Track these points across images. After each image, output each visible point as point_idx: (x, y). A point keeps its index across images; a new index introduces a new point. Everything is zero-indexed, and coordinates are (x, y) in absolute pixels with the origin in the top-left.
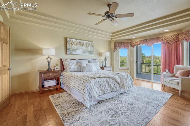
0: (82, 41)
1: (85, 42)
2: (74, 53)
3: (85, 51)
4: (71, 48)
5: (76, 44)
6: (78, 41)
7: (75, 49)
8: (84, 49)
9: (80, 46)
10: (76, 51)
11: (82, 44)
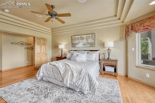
0: (82, 36)
1: (85, 36)
2: (77, 46)
3: (85, 44)
4: (75, 43)
5: (78, 40)
6: (79, 36)
7: (77, 43)
8: (84, 42)
9: (81, 40)
10: (78, 45)
11: (82, 38)
